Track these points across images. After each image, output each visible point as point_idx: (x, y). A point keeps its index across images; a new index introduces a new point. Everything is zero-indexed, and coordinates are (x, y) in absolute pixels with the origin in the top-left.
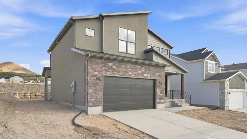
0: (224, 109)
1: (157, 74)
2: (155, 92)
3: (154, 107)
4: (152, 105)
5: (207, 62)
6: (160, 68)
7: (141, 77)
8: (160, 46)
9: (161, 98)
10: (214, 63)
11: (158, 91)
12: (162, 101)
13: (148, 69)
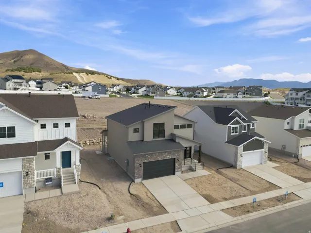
0: (236, 168)
1: (176, 154)
2: (174, 165)
3: (174, 174)
4: (173, 172)
5: (231, 127)
6: (178, 150)
7: (165, 158)
8: (186, 123)
9: (179, 168)
10: (238, 126)
11: (177, 165)
12: (179, 170)
13: (170, 153)
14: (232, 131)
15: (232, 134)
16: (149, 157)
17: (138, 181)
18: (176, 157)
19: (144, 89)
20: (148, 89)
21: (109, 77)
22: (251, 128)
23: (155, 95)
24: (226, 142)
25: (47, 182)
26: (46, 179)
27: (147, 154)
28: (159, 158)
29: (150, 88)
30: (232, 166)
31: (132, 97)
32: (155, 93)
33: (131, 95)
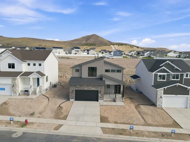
0: (156, 107)
5: (157, 74)
6: (101, 86)
7: (90, 89)
8: (116, 69)
9: (101, 98)
10: (165, 74)
11: (99, 95)
12: (101, 99)
13: (94, 86)
14: (158, 78)
15: (158, 80)
16: (79, 87)
17: (72, 100)
18: (99, 89)
19: (148, 52)
20: (150, 53)
21: (132, 46)
22: (185, 77)
23: (155, 56)
24: (152, 86)
25: (25, 92)
26: (25, 90)
27: (77, 85)
28: (86, 89)
29: (152, 52)
30: (154, 105)
31: (138, 58)
32: (155, 55)
33: (139, 57)
